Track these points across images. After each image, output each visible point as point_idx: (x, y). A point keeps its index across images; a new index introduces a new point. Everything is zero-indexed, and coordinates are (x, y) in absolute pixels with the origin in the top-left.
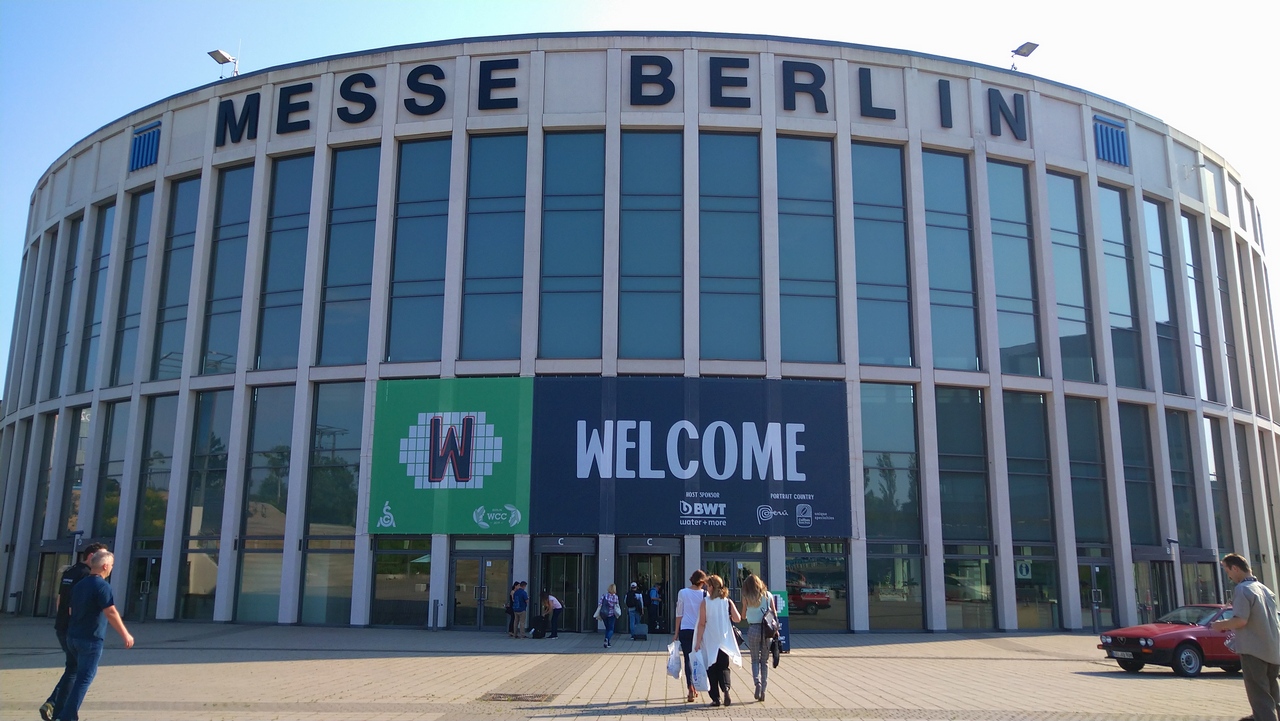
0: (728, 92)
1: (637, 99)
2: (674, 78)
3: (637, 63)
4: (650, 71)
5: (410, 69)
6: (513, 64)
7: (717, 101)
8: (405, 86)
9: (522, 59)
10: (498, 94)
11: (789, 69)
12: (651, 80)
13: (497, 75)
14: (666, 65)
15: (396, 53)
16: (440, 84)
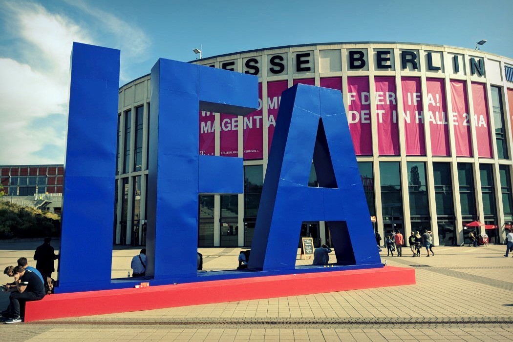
0: (383, 63)
1: (352, 67)
2: (365, 58)
3: (352, 53)
4: (356, 56)
5: (270, 57)
6: (308, 55)
7: (380, 66)
8: (269, 63)
9: (311, 53)
10: (303, 66)
11: (404, 54)
12: (357, 60)
13: (303, 59)
14: (362, 54)
15: (265, 51)
16: (282, 62)
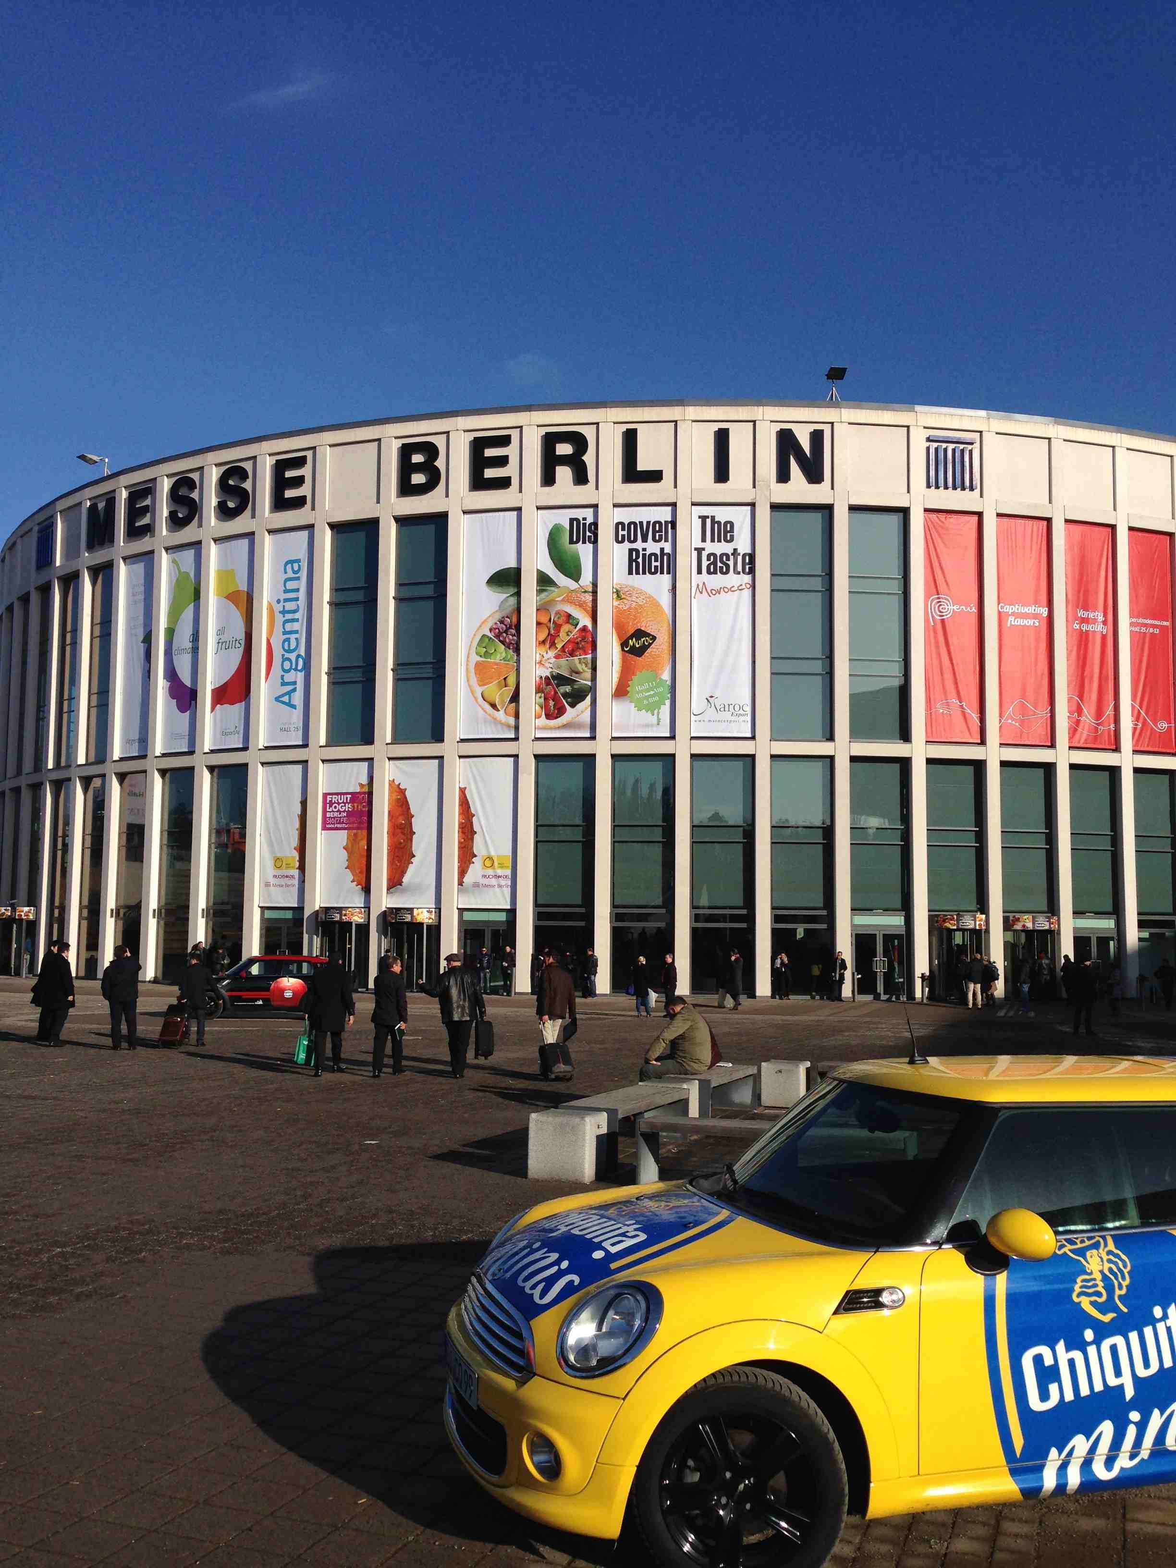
0: (489, 473)
1: (406, 489)
2: (440, 463)
3: (406, 451)
4: (417, 458)
5: (221, 471)
7: (479, 483)
8: (219, 489)
9: (309, 455)
10: (289, 494)
11: (550, 440)
12: (418, 468)
13: (289, 474)
14: (431, 450)
16: (244, 485)
